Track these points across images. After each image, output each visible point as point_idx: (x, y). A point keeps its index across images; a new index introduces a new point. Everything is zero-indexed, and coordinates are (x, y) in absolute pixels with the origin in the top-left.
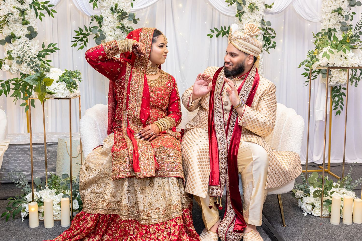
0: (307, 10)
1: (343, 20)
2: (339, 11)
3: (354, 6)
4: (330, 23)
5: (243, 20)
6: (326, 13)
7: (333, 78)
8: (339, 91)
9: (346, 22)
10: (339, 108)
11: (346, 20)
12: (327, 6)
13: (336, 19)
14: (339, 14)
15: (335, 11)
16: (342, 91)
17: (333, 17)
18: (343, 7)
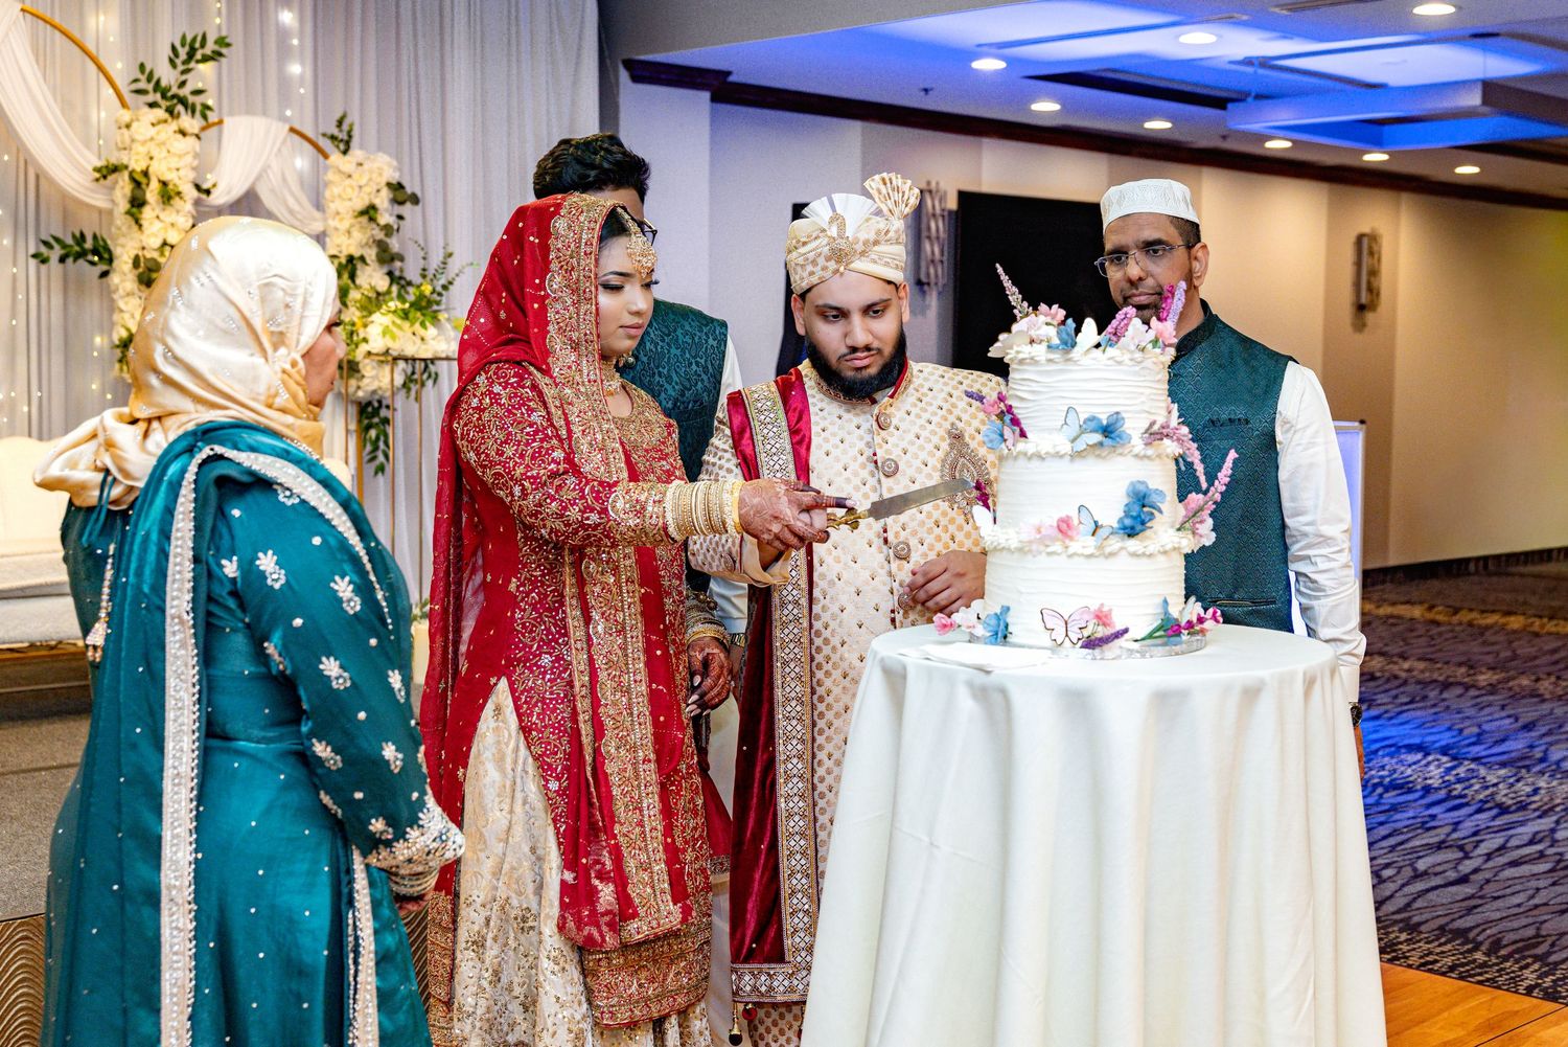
0: (291, 202)
1: (380, 235)
2: (369, 212)
3: (401, 203)
4: (350, 241)
5: (143, 222)
6: (338, 213)
7: (366, 381)
8: (376, 412)
9: (388, 240)
10: (381, 458)
11: (387, 235)
12: (340, 196)
13: (364, 234)
14: (372, 219)
15: (363, 213)
16: (383, 413)
17: (358, 226)
18: (377, 202)
